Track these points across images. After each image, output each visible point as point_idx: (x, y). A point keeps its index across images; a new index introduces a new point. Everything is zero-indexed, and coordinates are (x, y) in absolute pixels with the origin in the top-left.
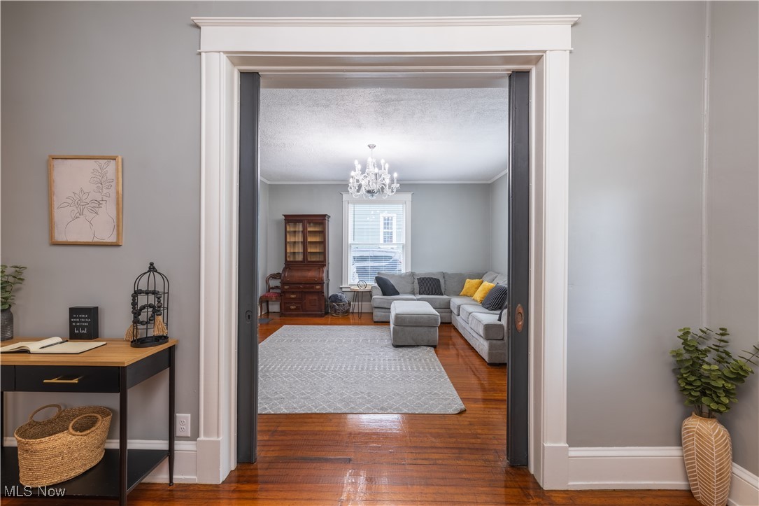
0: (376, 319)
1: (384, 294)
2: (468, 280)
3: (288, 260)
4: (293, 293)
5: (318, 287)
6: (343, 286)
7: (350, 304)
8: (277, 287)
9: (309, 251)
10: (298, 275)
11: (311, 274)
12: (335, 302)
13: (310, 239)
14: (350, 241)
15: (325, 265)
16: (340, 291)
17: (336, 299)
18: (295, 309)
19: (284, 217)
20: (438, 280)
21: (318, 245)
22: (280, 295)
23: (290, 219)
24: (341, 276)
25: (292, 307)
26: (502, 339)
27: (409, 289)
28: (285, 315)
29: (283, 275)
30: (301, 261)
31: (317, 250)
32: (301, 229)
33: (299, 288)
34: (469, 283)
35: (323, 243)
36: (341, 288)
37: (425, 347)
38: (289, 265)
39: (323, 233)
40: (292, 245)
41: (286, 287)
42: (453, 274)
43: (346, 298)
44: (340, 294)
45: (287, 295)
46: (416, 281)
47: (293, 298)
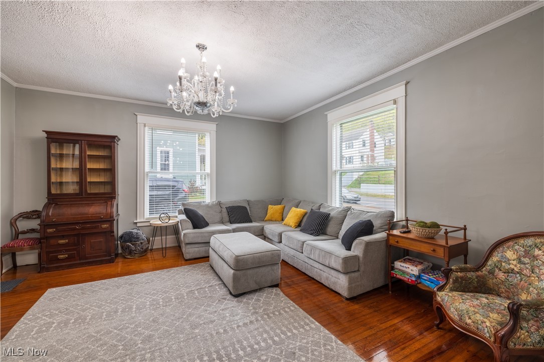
0: (187, 256)
1: (195, 227)
2: (270, 206)
3: (53, 191)
4: (63, 237)
5: (105, 226)
6: (138, 221)
7: (148, 241)
8: (33, 231)
9: (89, 180)
10: (70, 212)
11: (95, 210)
12: (131, 242)
13: (90, 165)
14: (147, 168)
15: (114, 198)
16: (134, 226)
17: (129, 237)
18: (66, 258)
19: (46, 135)
20: (245, 208)
21: (102, 173)
22: (39, 241)
23: (56, 138)
24: (135, 208)
25: (61, 257)
26: (358, 271)
27: (218, 218)
28: (48, 270)
29: (44, 214)
30: (77, 194)
31: (102, 179)
32: (77, 152)
33: (75, 229)
34: (273, 209)
35: (111, 171)
36: (136, 223)
37: (270, 290)
38: (53, 200)
39: (111, 158)
40: (59, 172)
41: (50, 230)
42: (255, 201)
43: (143, 234)
44: (135, 231)
45: (52, 242)
46: (224, 210)
47: (63, 245)
